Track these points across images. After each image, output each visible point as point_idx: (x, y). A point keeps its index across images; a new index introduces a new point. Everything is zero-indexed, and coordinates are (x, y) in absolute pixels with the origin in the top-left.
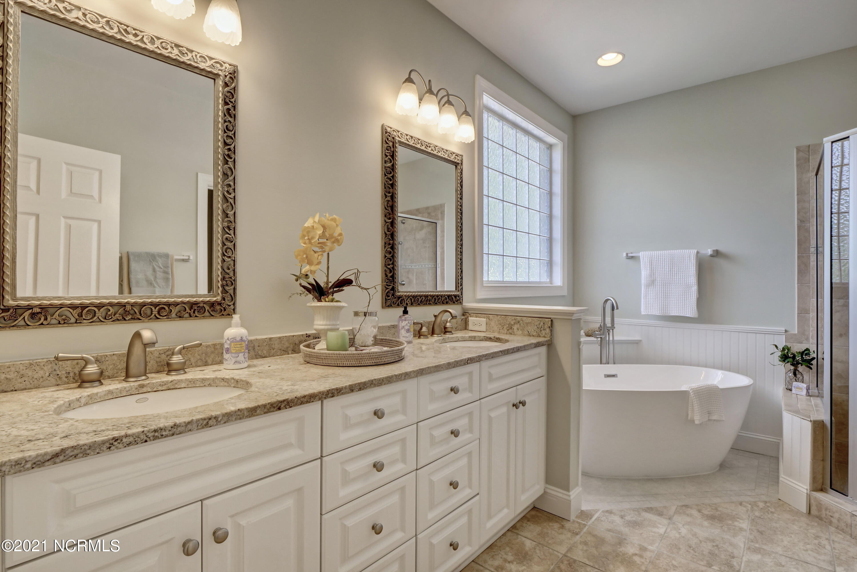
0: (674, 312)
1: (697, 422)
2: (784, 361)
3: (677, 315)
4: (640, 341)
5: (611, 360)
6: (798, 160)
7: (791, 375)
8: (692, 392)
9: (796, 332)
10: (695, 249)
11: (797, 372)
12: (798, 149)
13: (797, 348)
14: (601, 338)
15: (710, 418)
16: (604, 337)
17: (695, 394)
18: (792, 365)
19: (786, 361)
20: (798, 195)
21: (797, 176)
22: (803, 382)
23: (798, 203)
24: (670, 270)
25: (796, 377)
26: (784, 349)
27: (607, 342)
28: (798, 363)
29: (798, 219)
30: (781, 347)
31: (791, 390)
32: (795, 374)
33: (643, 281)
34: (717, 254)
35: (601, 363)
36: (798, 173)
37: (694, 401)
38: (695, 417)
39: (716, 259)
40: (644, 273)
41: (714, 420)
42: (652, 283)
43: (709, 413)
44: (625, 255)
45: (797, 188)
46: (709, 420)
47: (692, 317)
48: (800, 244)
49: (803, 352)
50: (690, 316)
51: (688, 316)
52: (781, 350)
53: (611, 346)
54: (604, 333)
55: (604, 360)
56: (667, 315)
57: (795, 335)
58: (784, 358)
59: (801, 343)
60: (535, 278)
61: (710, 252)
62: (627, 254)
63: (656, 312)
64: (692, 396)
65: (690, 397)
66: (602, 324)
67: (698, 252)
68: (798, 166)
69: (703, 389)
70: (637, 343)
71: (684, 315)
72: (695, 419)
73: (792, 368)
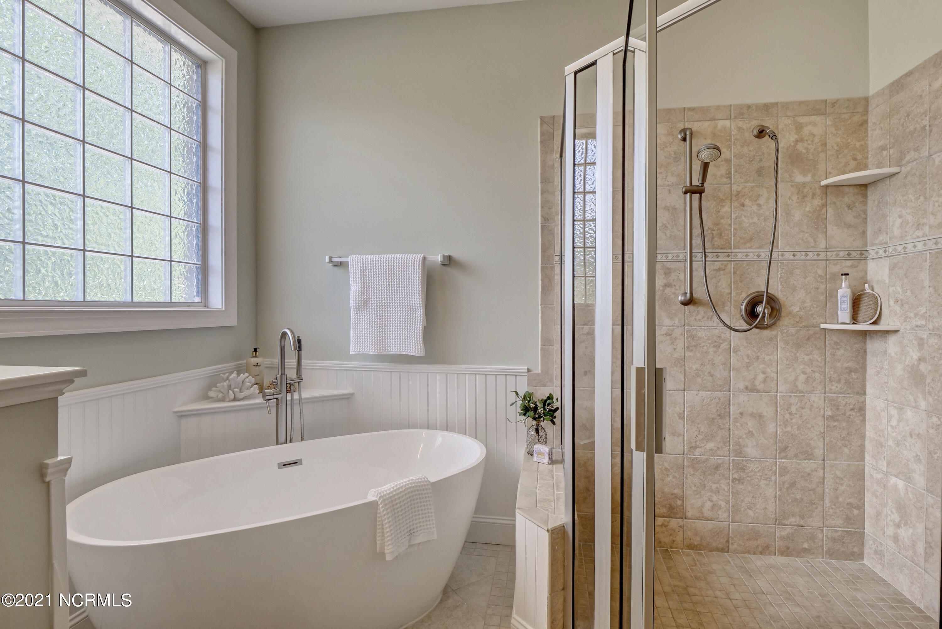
0: (394, 350)
1: (388, 558)
2: (525, 415)
3: (398, 353)
4: (352, 394)
5: (297, 434)
6: (542, 134)
7: (533, 433)
8: (381, 503)
9: (540, 372)
10: (422, 254)
11: (540, 428)
12: (542, 119)
13: (541, 394)
14: (277, 399)
15: (413, 542)
16: (282, 398)
17: (386, 505)
18: (534, 419)
19: (527, 415)
20: (541, 182)
21: (541, 156)
22: (546, 444)
23: (542, 194)
24: (389, 285)
25: (539, 435)
26: (525, 397)
27: (289, 403)
28: (540, 417)
29: (542, 216)
30: (522, 394)
31: (532, 455)
32: (537, 431)
33: (353, 302)
34: (449, 261)
35: (277, 443)
36: (542, 153)
37: (385, 520)
38: (386, 548)
39: (449, 270)
40: (354, 288)
41: (420, 543)
42: (364, 304)
43: (411, 533)
44: (327, 260)
45: (541, 174)
46: (410, 546)
47: (417, 355)
48: (544, 250)
49: (546, 401)
50: (414, 354)
51: (412, 354)
52: (523, 398)
53: (296, 409)
54: (281, 391)
55: (282, 438)
56: (385, 353)
57: (538, 375)
58: (526, 410)
59: (544, 385)
60: (179, 296)
61: (439, 258)
62: (331, 258)
63: (370, 350)
64: (381, 510)
65: (378, 511)
66: (279, 376)
67: (424, 258)
68: (542, 142)
69: (401, 492)
70: (348, 398)
71: (407, 353)
72: (386, 551)
73: (534, 422)
